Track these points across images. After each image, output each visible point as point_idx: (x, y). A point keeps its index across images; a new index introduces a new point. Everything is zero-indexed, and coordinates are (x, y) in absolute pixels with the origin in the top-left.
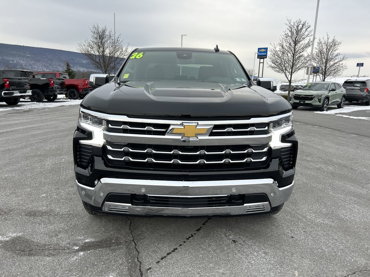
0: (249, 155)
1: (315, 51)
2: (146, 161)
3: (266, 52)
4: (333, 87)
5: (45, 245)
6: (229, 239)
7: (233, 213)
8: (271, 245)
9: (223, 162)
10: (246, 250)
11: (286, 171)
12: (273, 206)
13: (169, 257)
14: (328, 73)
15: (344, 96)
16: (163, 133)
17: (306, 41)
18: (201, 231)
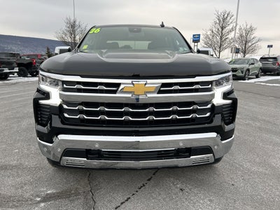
0: (194, 111)
1: (237, 35)
2: (99, 118)
3: (199, 37)
4: (252, 61)
5: (10, 197)
6: (177, 188)
7: (180, 165)
8: (215, 193)
9: (170, 118)
10: (192, 198)
11: (227, 125)
12: (216, 157)
13: (123, 206)
14: (247, 52)
15: (261, 68)
16: (115, 92)
17: (230, 27)
18: (151, 181)
